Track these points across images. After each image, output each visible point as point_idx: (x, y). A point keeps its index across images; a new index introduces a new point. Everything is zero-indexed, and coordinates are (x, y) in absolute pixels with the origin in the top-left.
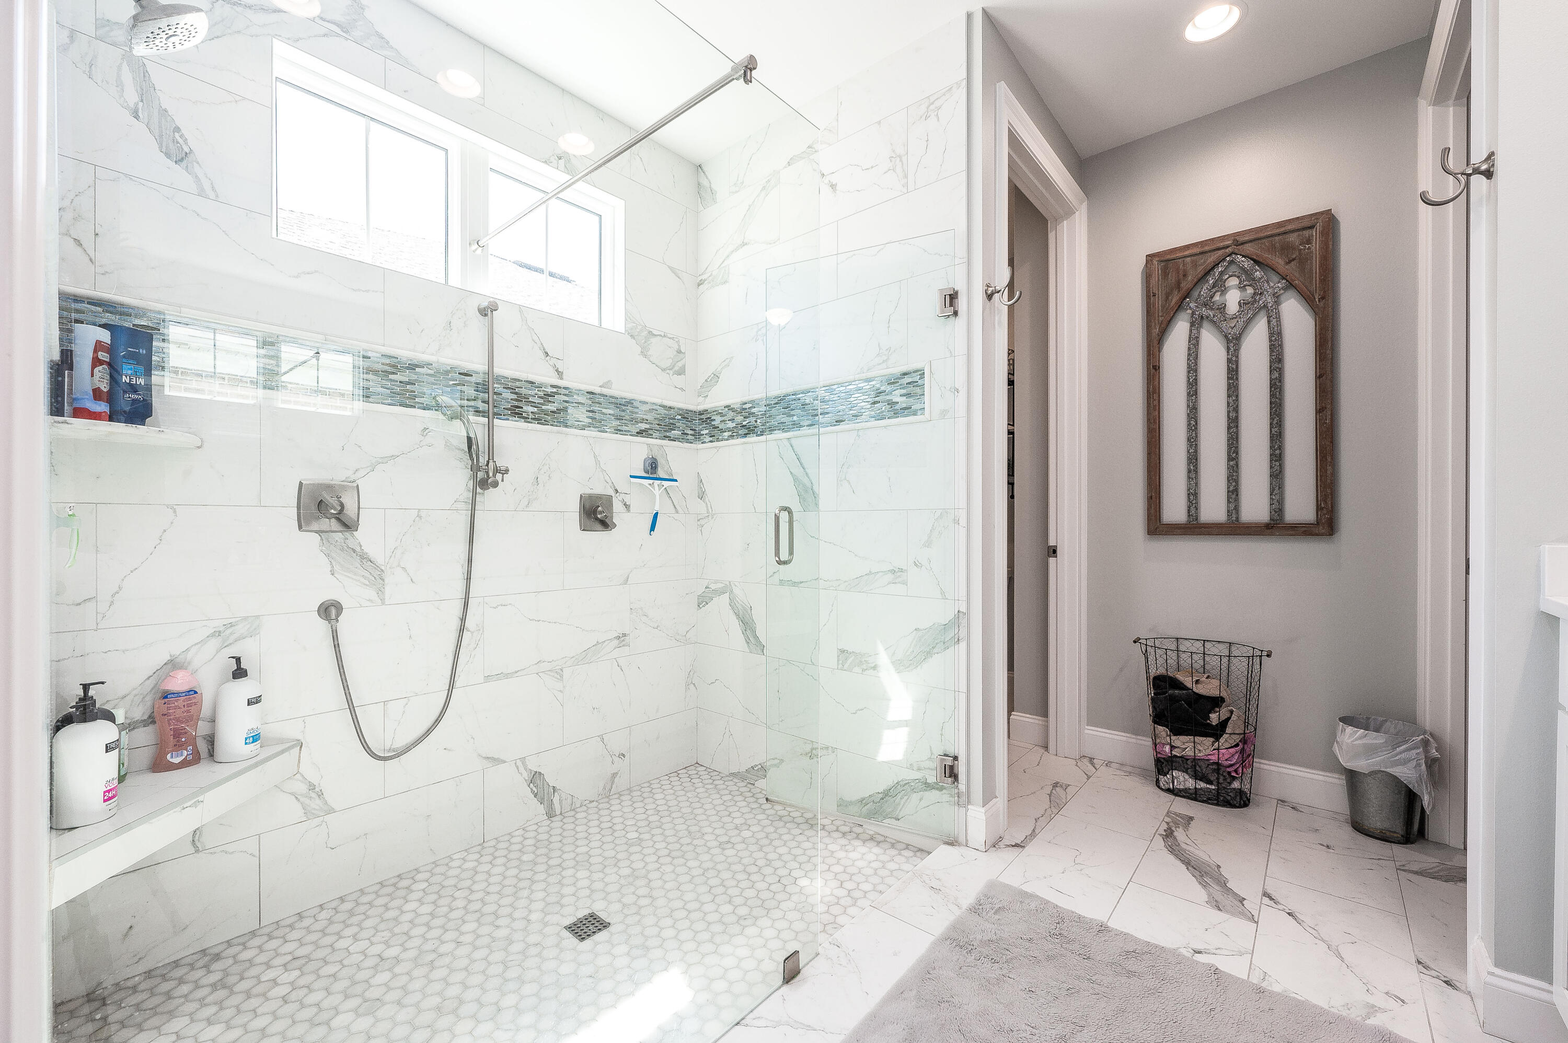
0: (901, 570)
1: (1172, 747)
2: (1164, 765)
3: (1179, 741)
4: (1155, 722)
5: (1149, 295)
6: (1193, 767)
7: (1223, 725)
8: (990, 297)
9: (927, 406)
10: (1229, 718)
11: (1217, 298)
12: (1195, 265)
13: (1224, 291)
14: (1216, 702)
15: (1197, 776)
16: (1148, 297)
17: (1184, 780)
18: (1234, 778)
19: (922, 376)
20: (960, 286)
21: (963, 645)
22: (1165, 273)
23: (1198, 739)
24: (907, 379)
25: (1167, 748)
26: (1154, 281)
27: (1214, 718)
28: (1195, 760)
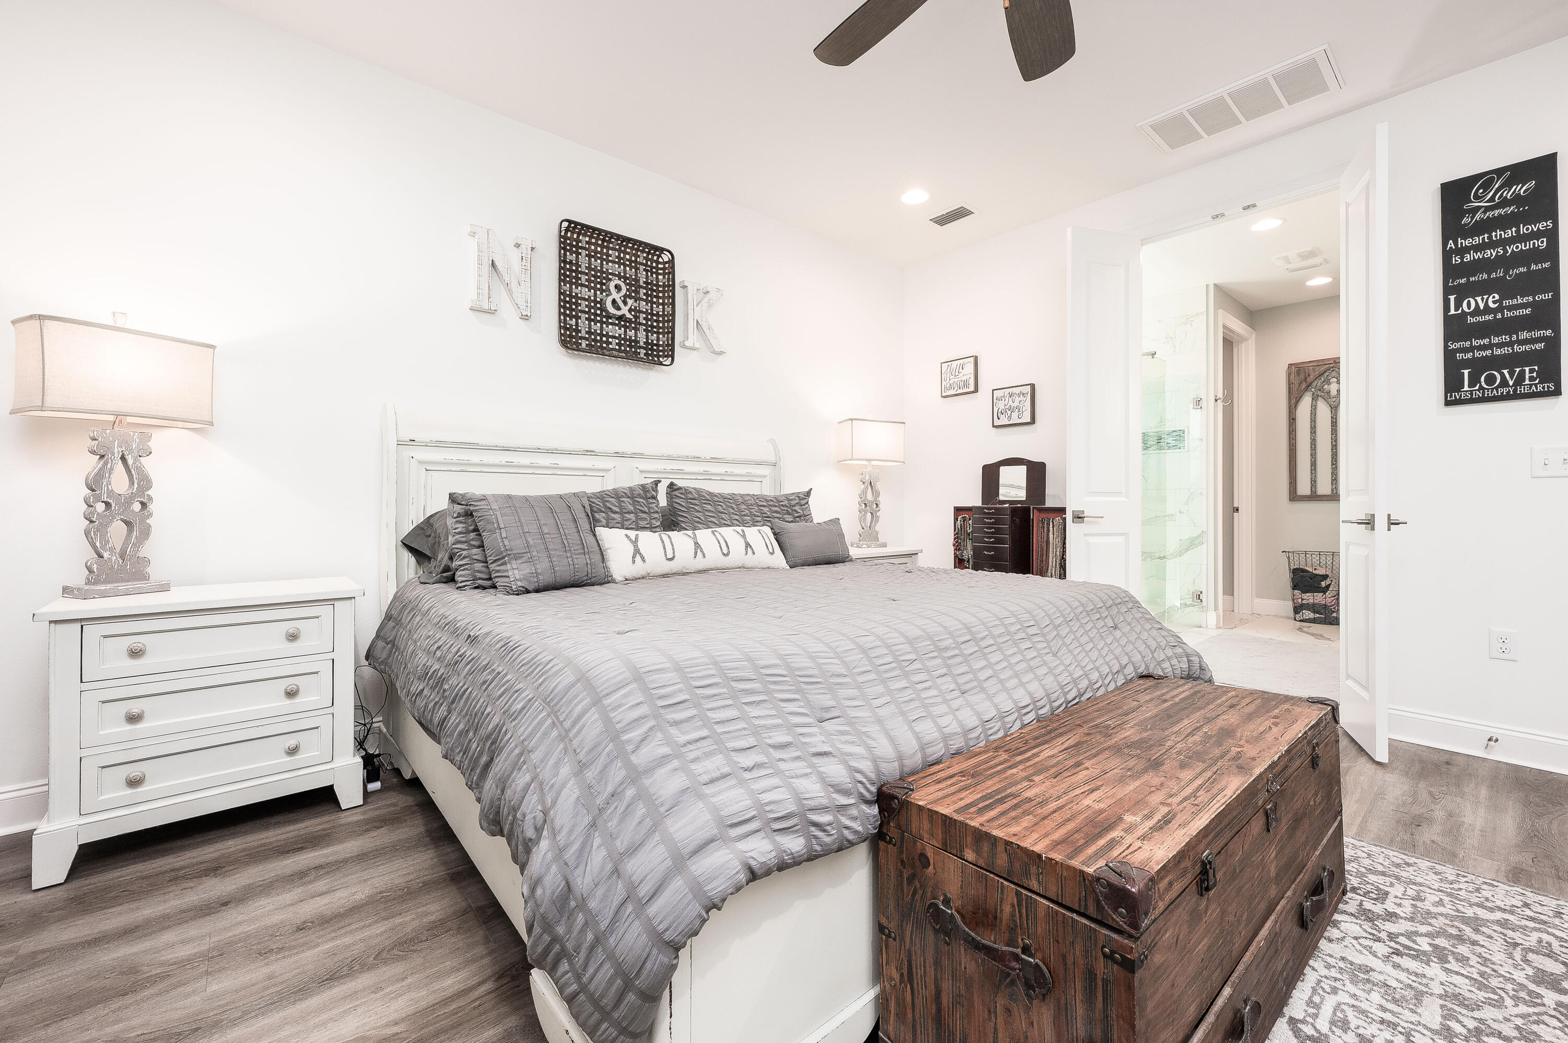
0: (1172, 515)
1: (1302, 600)
2: (1297, 609)
3: (1305, 596)
4: (1293, 589)
5: (1290, 384)
6: (1313, 608)
7: (1328, 587)
8: (1216, 400)
9: (1186, 445)
10: (1330, 584)
11: (1326, 386)
12: (1314, 371)
13: (1329, 384)
14: (1325, 577)
15: (1314, 612)
16: (1289, 384)
17: (1308, 614)
18: (1334, 612)
19: (1184, 432)
20: (1203, 396)
21: (1205, 546)
22: (1298, 374)
23: (1315, 594)
24: (1175, 434)
25: (1300, 600)
26: (1292, 377)
27: (1323, 584)
28: (1314, 604)
